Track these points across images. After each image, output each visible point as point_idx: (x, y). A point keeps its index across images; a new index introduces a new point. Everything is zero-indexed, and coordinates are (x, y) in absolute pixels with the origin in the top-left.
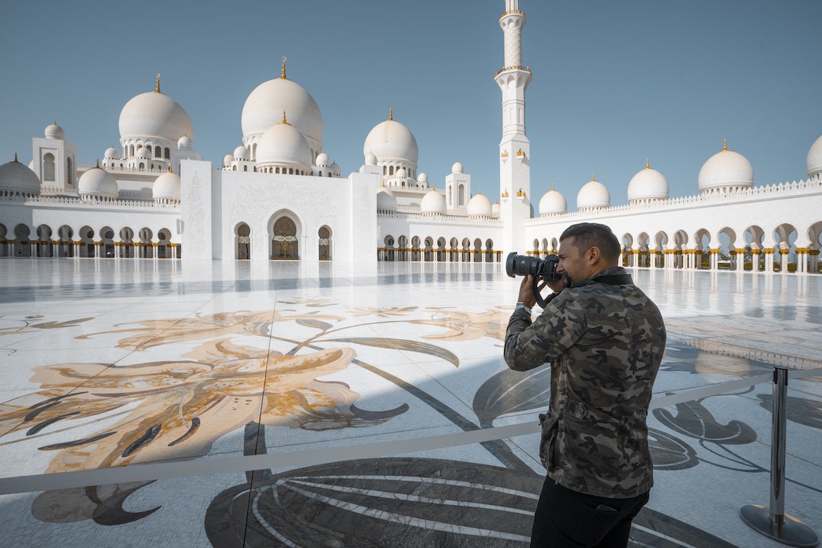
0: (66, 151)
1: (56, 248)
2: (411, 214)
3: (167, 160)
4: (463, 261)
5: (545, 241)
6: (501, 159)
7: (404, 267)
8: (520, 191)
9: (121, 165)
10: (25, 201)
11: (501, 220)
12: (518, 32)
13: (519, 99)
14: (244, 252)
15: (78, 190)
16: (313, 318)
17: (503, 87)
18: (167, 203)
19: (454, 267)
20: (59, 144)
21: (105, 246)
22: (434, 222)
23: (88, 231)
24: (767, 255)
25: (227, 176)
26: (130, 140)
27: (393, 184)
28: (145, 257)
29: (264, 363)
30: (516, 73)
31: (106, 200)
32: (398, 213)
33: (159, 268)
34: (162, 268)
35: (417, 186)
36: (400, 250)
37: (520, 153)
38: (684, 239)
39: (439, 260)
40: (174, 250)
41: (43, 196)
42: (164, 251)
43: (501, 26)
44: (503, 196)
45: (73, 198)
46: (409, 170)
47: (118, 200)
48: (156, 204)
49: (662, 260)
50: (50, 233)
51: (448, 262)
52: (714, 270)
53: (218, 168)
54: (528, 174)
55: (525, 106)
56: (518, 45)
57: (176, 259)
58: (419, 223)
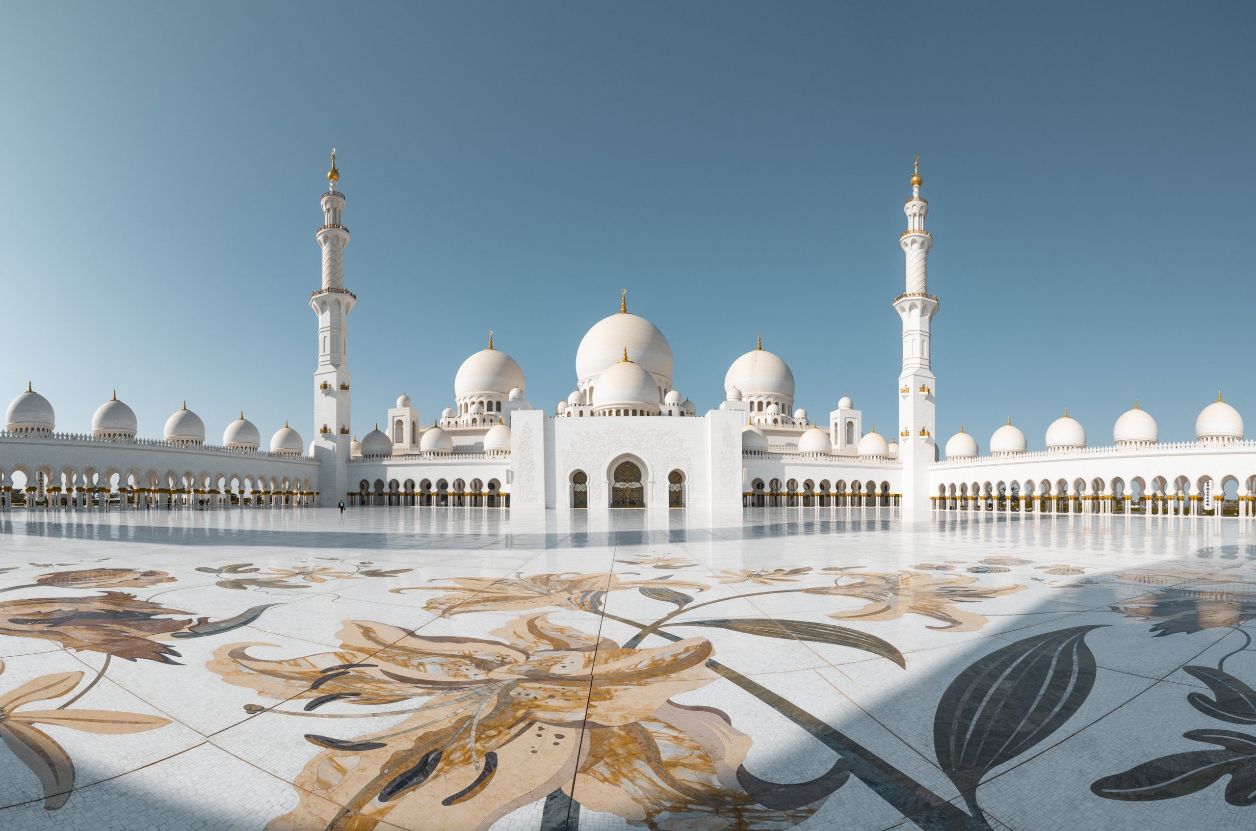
0: (412, 416)
1: (402, 498)
2: (786, 454)
3: (498, 413)
4: (852, 505)
5: (953, 487)
6: (900, 394)
7: (776, 514)
8: (924, 430)
9: (456, 422)
10: (383, 460)
11: (900, 460)
12: (922, 255)
13: (923, 330)
14: (579, 501)
15: (420, 448)
16: (663, 586)
17: (904, 316)
18: (497, 454)
19: (842, 513)
20: (407, 411)
21: (440, 497)
22: (815, 462)
23: (427, 483)
24: (1169, 501)
25: (560, 423)
26: (465, 398)
27: (762, 421)
28: (475, 506)
29: (589, 661)
30: (920, 302)
31: (442, 456)
32: (769, 453)
33: (488, 517)
34: (491, 518)
35: (794, 423)
36: (771, 494)
37: (923, 389)
38: (1101, 486)
39: (822, 504)
40: (503, 499)
41: (393, 456)
42: (493, 501)
43: (903, 246)
44: (902, 435)
45: (415, 455)
46: (783, 406)
47: (452, 454)
48: (486, 456)
49: (1080, 504)
50: (398, 486)
51: (833, 507)
52: (1128, 515)
53: (550, 416)
54: (933, 412)
55: (930, 339)
56: (922, 270)
57: (505, 508)
58: (796, 465)
